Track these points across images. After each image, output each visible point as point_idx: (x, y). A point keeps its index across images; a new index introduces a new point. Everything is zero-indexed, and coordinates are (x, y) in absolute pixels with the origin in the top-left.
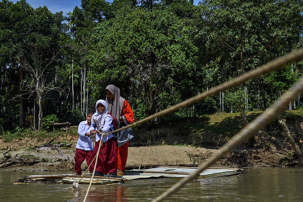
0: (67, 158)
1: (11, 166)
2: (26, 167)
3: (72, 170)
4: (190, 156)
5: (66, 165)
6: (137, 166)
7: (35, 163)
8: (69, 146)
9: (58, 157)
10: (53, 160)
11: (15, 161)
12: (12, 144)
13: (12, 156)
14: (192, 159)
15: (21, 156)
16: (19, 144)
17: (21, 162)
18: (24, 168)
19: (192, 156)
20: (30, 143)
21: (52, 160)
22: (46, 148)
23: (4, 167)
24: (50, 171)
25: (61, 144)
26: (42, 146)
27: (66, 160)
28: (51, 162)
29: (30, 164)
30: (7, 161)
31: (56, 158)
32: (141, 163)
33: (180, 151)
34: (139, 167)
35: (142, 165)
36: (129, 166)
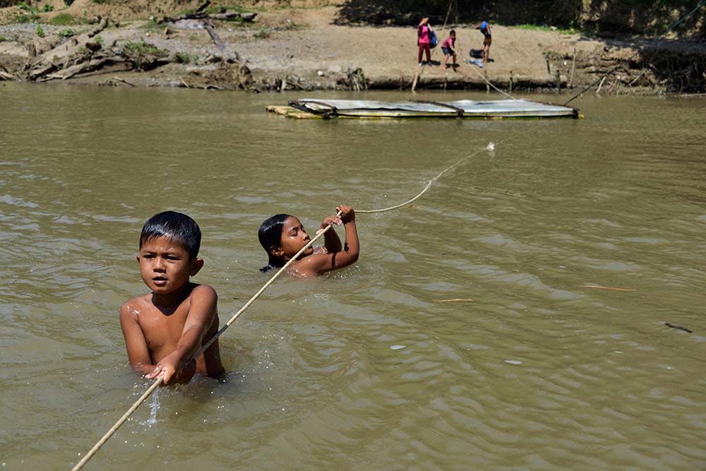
0: (233, 56)
1: (102, 71)
2: (137, 74)
3: (244, 86)
4: (550, 57)
5: (229, 75)
6: (407, 80)
7: (156, 64)
8: (249, 20)
9: (213, 52)
10: (202, 60)
11: (110, 58)
12: (115, 7)
13: (104, 45)
14: (554, 65)
15: (126, 47)
16: (131, 8)
17: (126, 61)
18: (132, 77)
19: (555, 57)
20: (158, 6)
21: (198, 58)
22: (192, 23)
23: (88, 72)
24: (192, 87)
25: (228, 13)
26: (181, 18)
27: (230, 61)
28: (197, 64)
29: (145, 66)
30: (93, 57)
31: (207, 55)
32: (417, 75)
33: (526, 44)
34: (412, 84)
35: (421, 80)
36: (388, 79)
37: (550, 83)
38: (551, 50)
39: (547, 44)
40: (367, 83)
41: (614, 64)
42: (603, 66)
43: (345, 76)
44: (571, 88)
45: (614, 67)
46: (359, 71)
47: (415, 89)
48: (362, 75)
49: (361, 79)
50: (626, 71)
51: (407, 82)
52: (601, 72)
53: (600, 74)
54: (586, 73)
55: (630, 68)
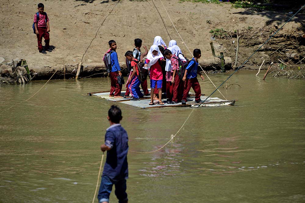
6: (70, 70)
32: (80, 64)
33: (195, 21)
34: (75, 73)
35: (84, 70)
36: (51, 70)
37: (215, 65)
38: (219, 28)
39: (217, 21)
40: (31, 74)
41: (283, 41)
42: (273, 43)
43: (10, 69)
44: (236, 69)
45: (283, 43)
46: (22, 63)
47: (78, 79)
48: (26, 67)
49: (25, 71)
50: (295, 48)
51: (70, 72)
52: (270, 50)
53: (270, 52)
54: (255, 51)
55: (300, 45)
